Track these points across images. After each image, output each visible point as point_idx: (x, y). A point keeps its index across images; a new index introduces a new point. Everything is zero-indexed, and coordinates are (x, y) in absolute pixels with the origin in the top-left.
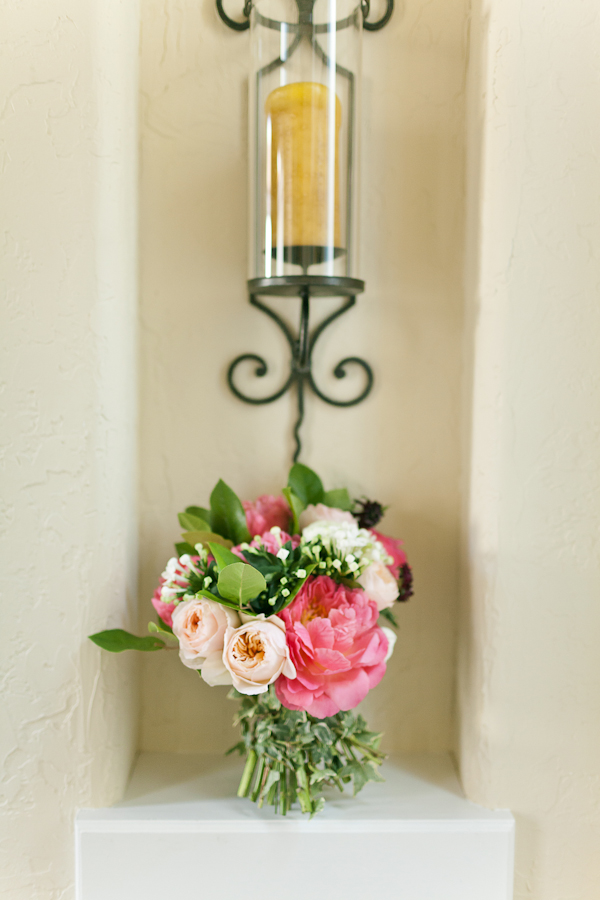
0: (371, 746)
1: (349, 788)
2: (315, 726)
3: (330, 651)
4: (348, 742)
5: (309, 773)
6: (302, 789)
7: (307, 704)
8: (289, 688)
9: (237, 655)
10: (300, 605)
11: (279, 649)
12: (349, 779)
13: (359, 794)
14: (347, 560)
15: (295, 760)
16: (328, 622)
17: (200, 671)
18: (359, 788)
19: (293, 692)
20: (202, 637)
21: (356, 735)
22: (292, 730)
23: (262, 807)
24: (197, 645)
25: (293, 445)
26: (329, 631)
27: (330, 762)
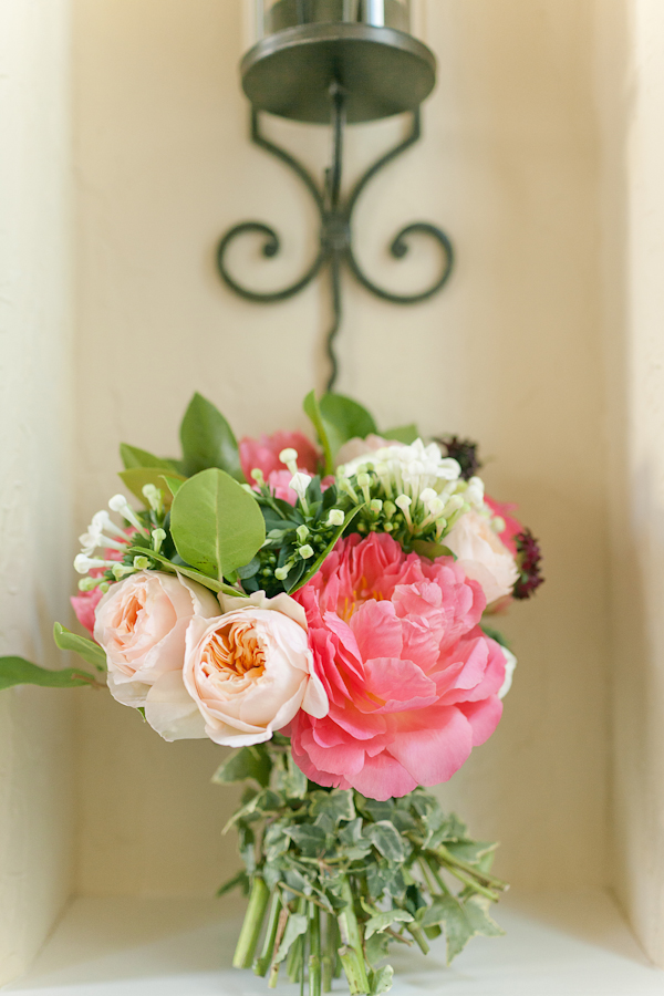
0: (475, 866)
1: (438, 947)
2: (372, 825)
3: (396, 661)
4: (433, 860)
5: (362, 918)
6: (349, 947)
7: (355, 772)
8: (316, 738)
9: (211, 667)
10: (337, 584)
11: (293, 654)
12: (437, 930)
13: (457, 958)
14: (422, 497)
15: (335, 892)
16: (389, 607)
17: (142, 709)
18: (456, 948)
19: (324, 746)
20: (144, 640)
21: (447, 844)
22: (330, 837)
23: (274, 987)
24: (137, 654)
25: (326, 370)
26: (393, 624)
27: (401, 896)
